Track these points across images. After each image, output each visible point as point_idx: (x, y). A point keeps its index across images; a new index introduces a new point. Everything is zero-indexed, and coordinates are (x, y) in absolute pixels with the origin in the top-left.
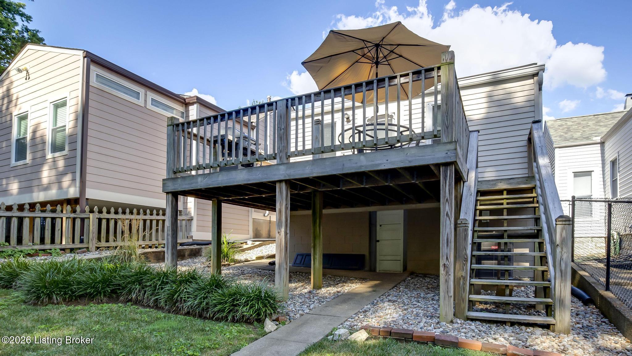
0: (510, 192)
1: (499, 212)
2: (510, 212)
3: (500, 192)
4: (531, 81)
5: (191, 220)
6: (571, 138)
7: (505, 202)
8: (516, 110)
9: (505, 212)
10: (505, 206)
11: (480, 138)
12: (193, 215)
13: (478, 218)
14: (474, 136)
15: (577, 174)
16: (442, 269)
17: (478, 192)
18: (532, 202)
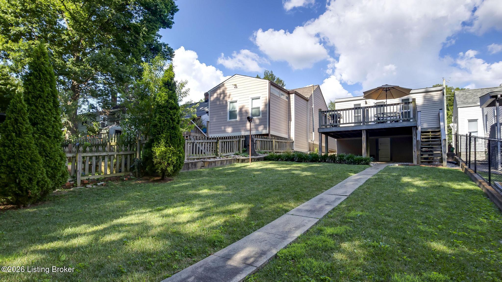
0: (432, 132)
1: (429, 138)
2: (432, 138)
3: (429, 132)
4: (440, 92)
5: (293, 142)
6: (467, 103)
7: (430, 135)
8: (434, 103)
9: (430, 138)
10: (431, 136)
11: (421, 114)
12: (294, 140)
13: (422, 140)
14: (419, 113)
15: (470, 121)
16: (413, 152)
17: (421, 132)
18: (439, 135)
